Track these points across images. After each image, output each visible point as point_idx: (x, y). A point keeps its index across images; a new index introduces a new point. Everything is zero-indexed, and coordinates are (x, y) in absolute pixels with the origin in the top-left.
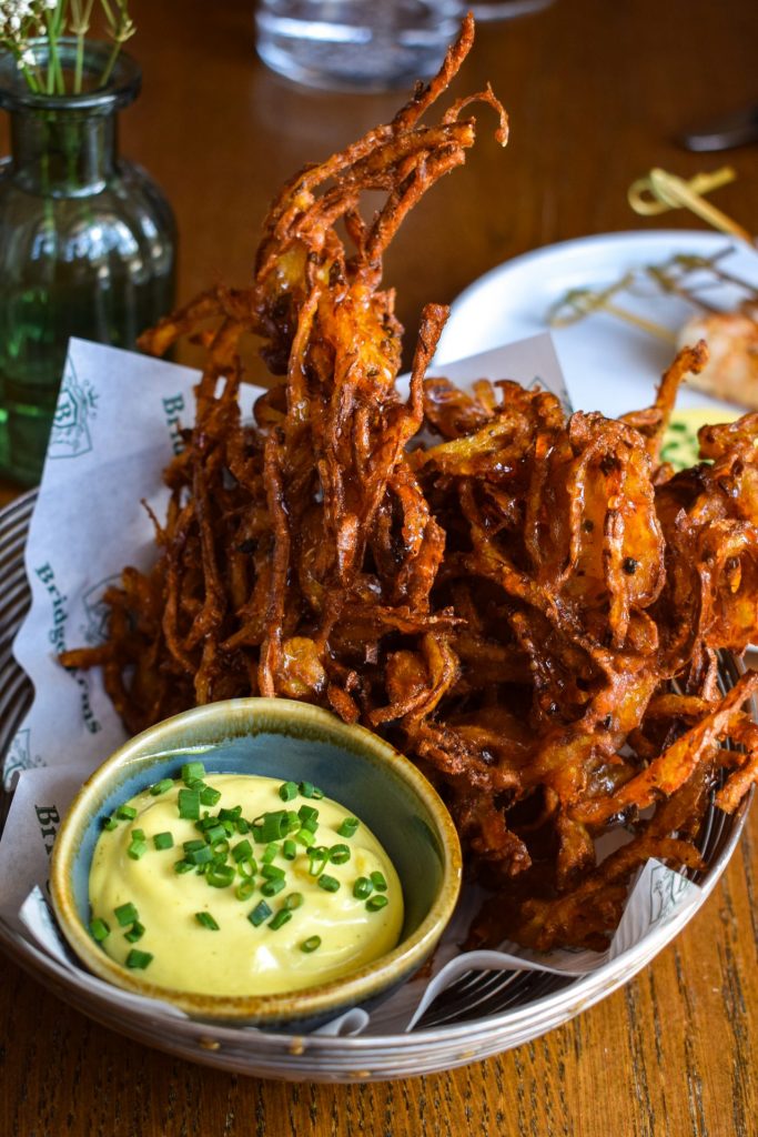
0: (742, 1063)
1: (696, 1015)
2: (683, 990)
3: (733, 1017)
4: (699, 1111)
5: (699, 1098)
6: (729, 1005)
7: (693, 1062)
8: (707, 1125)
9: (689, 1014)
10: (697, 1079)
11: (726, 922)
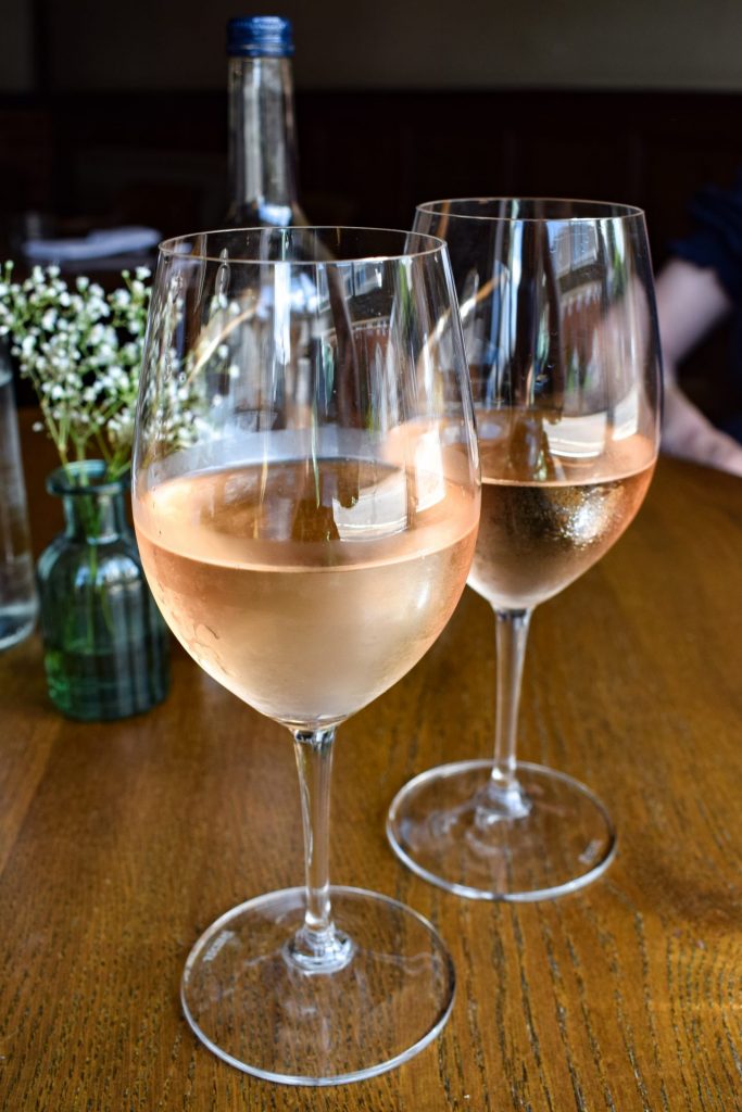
0: (503, 991)
1: (475, 968)
2: (467, 955)
3: (498, 967)
4: (475, 1017)
5: (474, 1012)
6: (496, 960)
7: (472, 992)
8: (479, 1025)
9: (470, 966)
10: (475, 1001)
11: (495, 917)
